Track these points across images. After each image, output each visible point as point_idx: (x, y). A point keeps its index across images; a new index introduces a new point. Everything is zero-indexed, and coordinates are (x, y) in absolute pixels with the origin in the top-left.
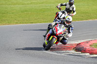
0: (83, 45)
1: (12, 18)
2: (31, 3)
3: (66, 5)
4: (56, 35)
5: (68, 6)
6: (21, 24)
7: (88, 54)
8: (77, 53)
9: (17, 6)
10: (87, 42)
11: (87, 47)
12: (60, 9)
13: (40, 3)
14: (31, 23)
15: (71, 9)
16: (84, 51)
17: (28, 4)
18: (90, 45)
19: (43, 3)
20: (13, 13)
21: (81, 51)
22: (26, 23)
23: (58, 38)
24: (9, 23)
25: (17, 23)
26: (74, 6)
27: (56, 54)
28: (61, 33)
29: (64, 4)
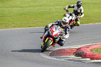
0: (83, 50)
1: (9, 21)
2: (30, 6)
3: (73, 7)
4: (52, 37)
5: (76, 8)
6: (19, 28)
7: (89, 59)
8: (77, 58)
9: (15, 9)
10: (88, 47)
11: (88, 52)
12: (67, 11)
13: (39, 6)
14: (29, 27)
15: (79, 11)
16: (85, 56)
17: (26, 7)
18: (91, 50)
19: (41, 6)
20: (10, 16)
21: (81, 56)
22: (23, 27)
23: (54, 39)
24: (6, 27)
25: (14, 27)
26: (81, 7)
27: (55, 59)
28: (56, 35)
29: (72, 6)
